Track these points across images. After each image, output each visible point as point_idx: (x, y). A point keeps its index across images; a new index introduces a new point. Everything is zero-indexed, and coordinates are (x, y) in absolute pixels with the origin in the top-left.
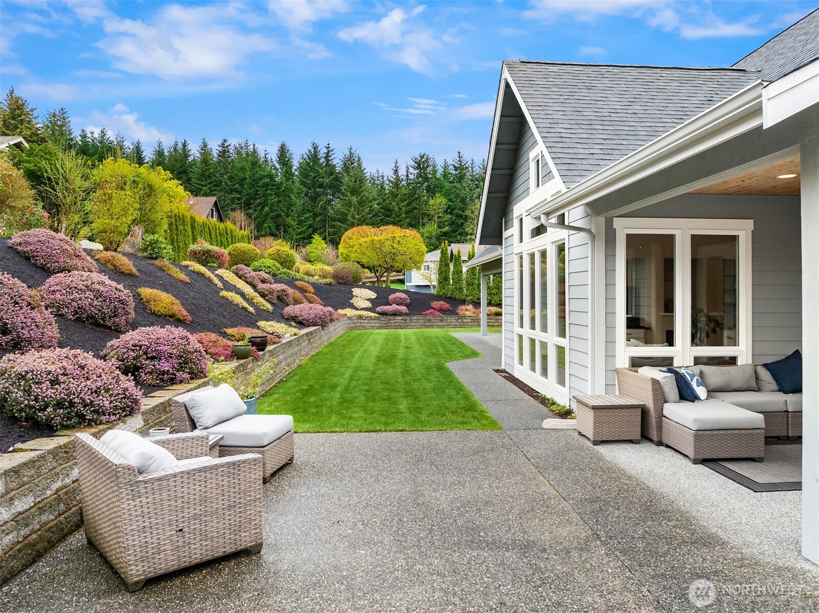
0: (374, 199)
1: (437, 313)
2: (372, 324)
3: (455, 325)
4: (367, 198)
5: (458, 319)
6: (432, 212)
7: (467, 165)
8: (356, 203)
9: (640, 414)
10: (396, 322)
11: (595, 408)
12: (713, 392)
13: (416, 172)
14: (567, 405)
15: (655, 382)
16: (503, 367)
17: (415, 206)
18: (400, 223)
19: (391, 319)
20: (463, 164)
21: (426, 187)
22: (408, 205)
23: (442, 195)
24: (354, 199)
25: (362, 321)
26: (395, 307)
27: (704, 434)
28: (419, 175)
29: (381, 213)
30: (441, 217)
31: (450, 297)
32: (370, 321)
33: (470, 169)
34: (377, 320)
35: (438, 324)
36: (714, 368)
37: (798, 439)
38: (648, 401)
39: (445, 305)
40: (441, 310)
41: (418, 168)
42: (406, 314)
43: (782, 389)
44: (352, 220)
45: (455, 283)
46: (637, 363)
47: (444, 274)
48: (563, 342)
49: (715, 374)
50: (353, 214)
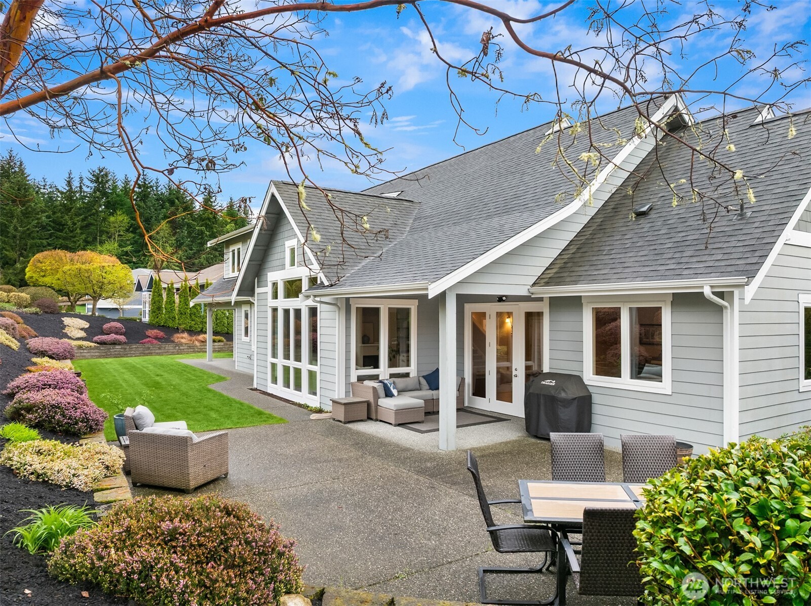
0: (43, 212)
1: (155, 341)
2: (92, 354)
3: (173, 352)
4: (34, 210)
5: (176, 347)
6: (112, 230)
7: (152, 184)
8: (20, 214)
9: (366, 405)
10: (116, 351)
11: (345, 404)
12: (400, 392)
13: (93, 185)
14: (319, 406)
15: (374, 388)
16: (255, 386)
17: (92, 221)
18: (75, 239)
19: (110, 349)
20: (147, 183)
21: (105, 202)
22: (83, 220)
23: (124, 213)
24: (19, 209)
25: (82, 351)
26: (113, 336)
27: (399, 412)
28: (96, 190)
29: (50, 226)
30: (122, 235)
31: (163, 326)
32: (90, 351)
33: (154, 188)
34: (97, 349)
35: (157, 352)
36: (400, 379)
37: (438, 412)
38: (371, 398)
39: (161, 334)
40: (156, 338)
41: (97, 181)
42: (125, 343)
43: (431, 389)
44: (15, 233)
45: (168, 312)
46: (361, 379)
47: (157, 303)
48: (313, 368)
49: (401, 382)
50: (15, 226)
